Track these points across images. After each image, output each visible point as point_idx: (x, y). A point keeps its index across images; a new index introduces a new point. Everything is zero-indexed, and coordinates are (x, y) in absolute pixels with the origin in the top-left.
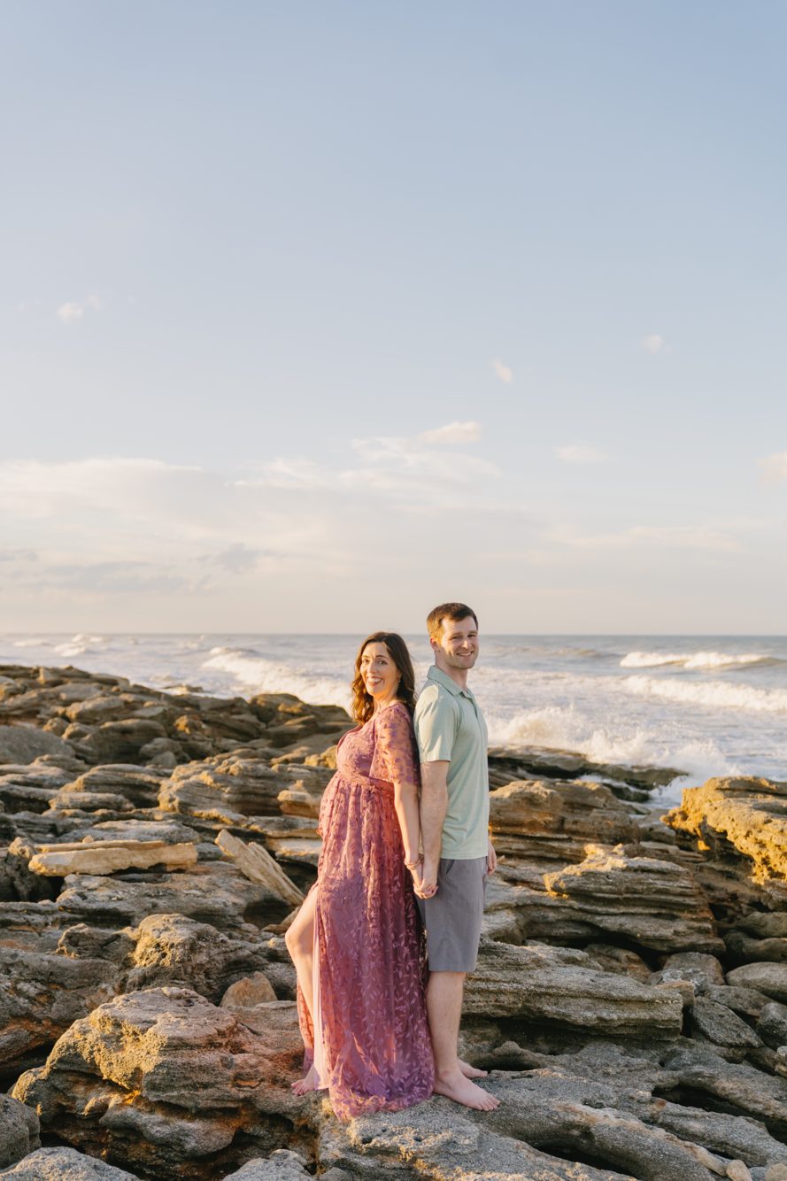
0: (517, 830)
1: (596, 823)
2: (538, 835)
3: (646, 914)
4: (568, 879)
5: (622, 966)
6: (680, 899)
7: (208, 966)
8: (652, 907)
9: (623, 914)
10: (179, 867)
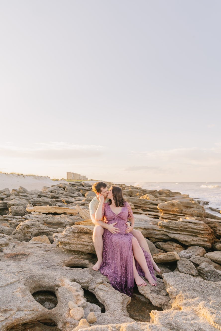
0: (169, 212)
1: (191, 212)
2: (175, 214)
3: (187, 235)
4: (163, 223)
5: (174, 248)
6: (198, 231)
7: (32, 232)
8: (190, 233)
9: (179, 234)
10: (72, 214)
